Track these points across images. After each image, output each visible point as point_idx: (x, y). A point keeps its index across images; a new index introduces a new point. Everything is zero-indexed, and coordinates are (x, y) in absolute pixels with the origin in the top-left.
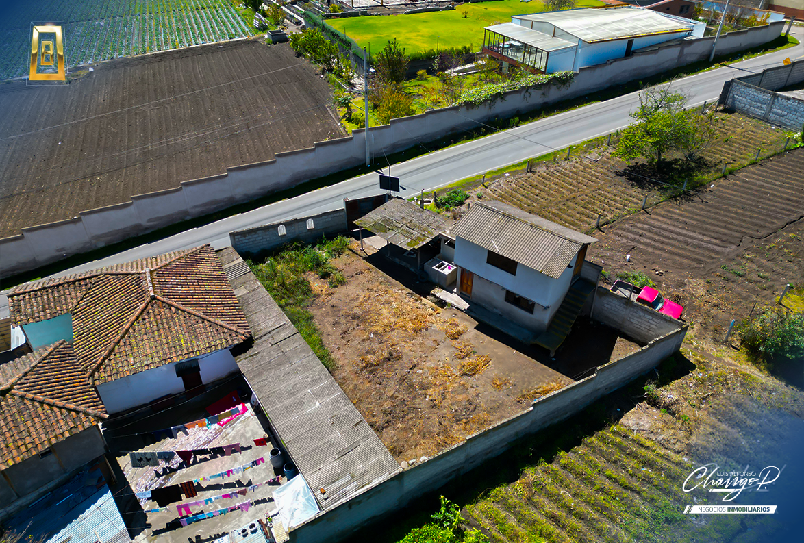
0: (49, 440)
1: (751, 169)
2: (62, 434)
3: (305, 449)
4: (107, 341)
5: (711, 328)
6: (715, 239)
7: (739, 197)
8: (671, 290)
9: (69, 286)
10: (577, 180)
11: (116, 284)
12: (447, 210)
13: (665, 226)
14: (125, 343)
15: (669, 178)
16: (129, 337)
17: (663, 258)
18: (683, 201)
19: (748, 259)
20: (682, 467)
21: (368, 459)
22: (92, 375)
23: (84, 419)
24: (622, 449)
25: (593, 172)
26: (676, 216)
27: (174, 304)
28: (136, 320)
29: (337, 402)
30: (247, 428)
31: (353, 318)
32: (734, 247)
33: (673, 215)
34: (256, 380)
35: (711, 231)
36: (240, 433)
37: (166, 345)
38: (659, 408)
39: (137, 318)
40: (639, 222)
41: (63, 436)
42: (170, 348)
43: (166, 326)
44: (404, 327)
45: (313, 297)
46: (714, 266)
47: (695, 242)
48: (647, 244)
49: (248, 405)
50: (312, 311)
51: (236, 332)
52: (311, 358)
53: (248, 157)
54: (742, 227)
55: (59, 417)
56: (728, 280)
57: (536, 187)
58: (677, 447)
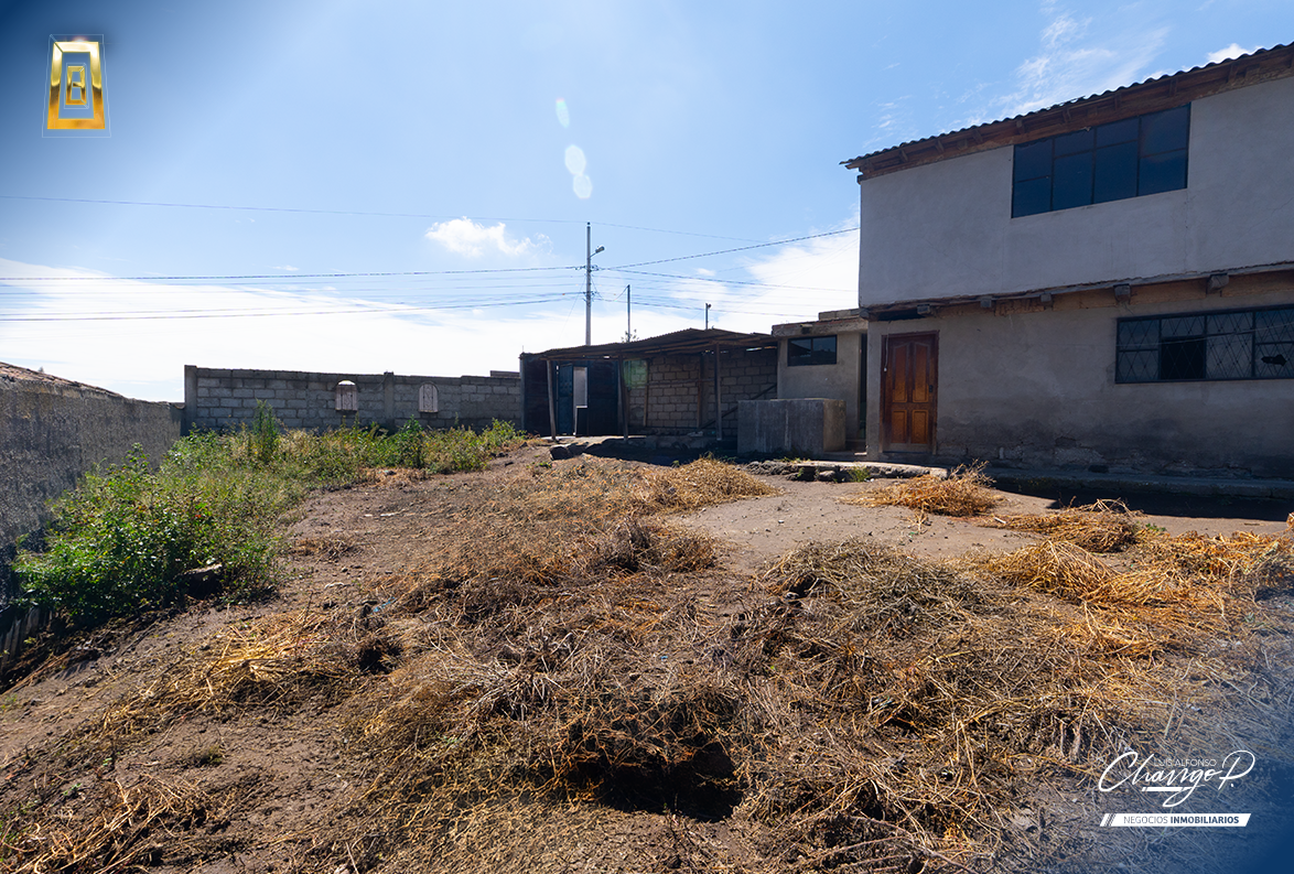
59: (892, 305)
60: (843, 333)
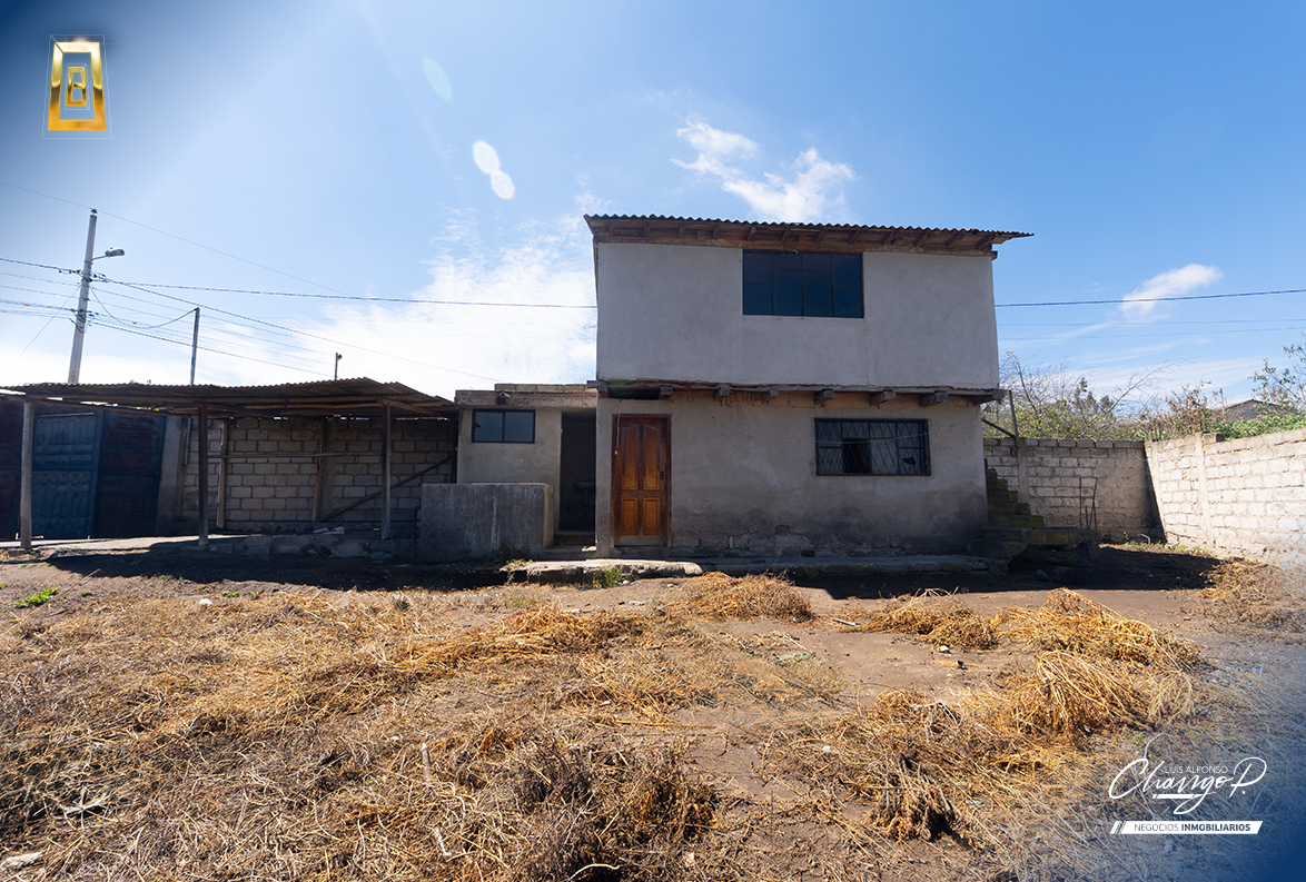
59: (634, 382)
60: (544, 409)
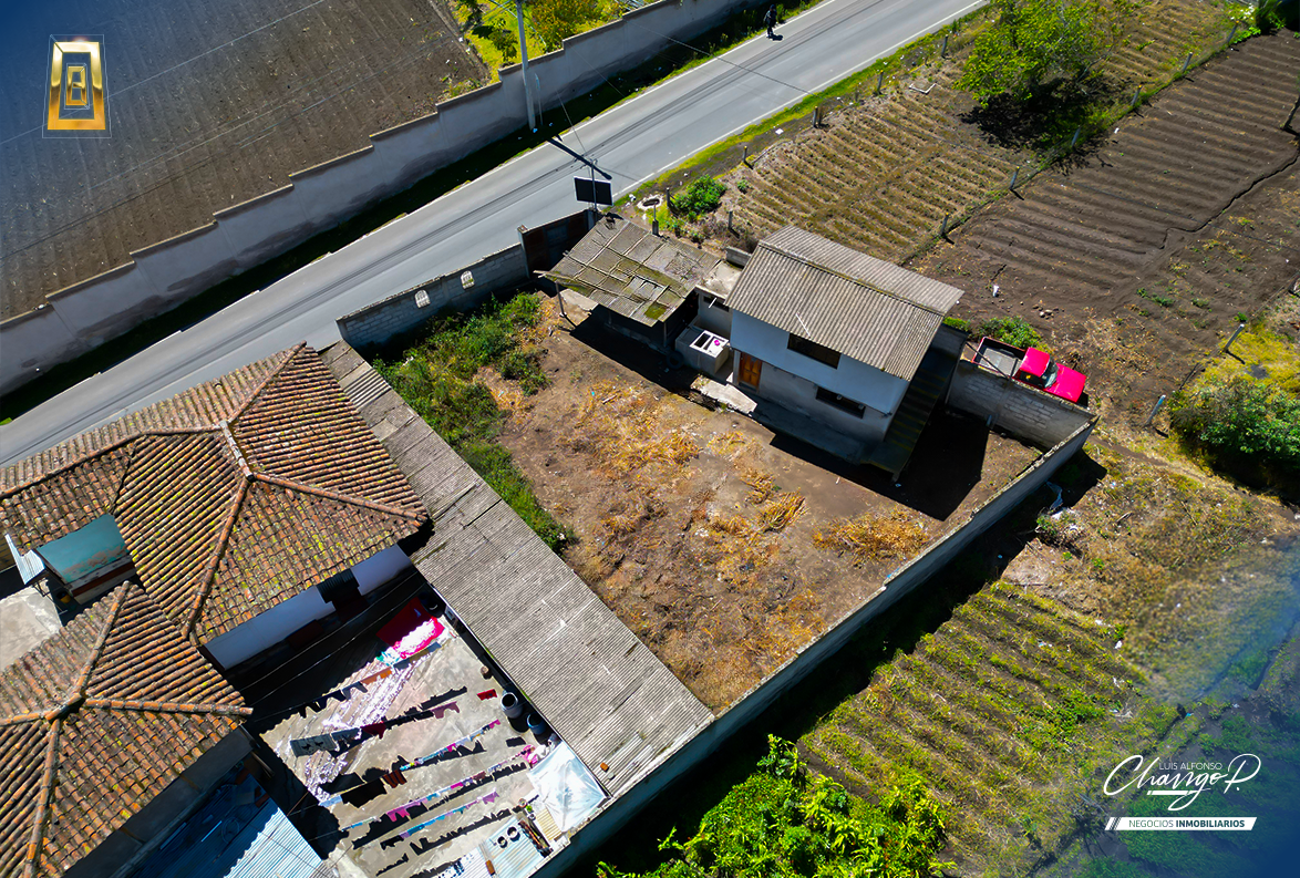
0: (172, 768)
1: (1176, 90)
2: (190, 753)
3: (561, 702)
4: (196, 565)
5: (1127, 405)
6: (1127, 238)
7: (1158, 150)
8: (1065, 344)
9: (91, 465)
10: (898, 137)
11: (175, 454)
12: (692, 220)
13: (1047, 221)
14: (227, 564)
15: (1047, 121)
16: (232, 553)
17: (1049, 285)
18: (1073, 166)
19: (1177, 273)
20: (1094, 634)
21: (659, 707)
22: (192, 629)
23: (216, 723)
24: (1009, 617)
25: (923, 118)
26: (1064, 199)
27: (288, 482)
28: (234, 522)
29: (592, 617)
30: (452, 660)
31: (576, 450)
32: (1155, 251)
33: (1059, 197)
34: (456, 593)
35: (1119, 224)
36: (442, 669)
37: (296, 558)
38: (1057, 546)
39: (236, 518)
40: (1007, 217)
41: (192, 756)
42: (303, 562)
43: (285, 522)
44: (660, 456)
45: (502, 417)
46: (1126, 292)
47: (1096, 247)
48: (1022, 260)
49: (442, 620)
50: (508, 445)
51: (403, 516)
52: (532, 544)
53: (312, 130)
54: (1165, 210)
55: (176, 728)
56: (1149, 315)
57: (833, 159)
58: (1086, 605)
